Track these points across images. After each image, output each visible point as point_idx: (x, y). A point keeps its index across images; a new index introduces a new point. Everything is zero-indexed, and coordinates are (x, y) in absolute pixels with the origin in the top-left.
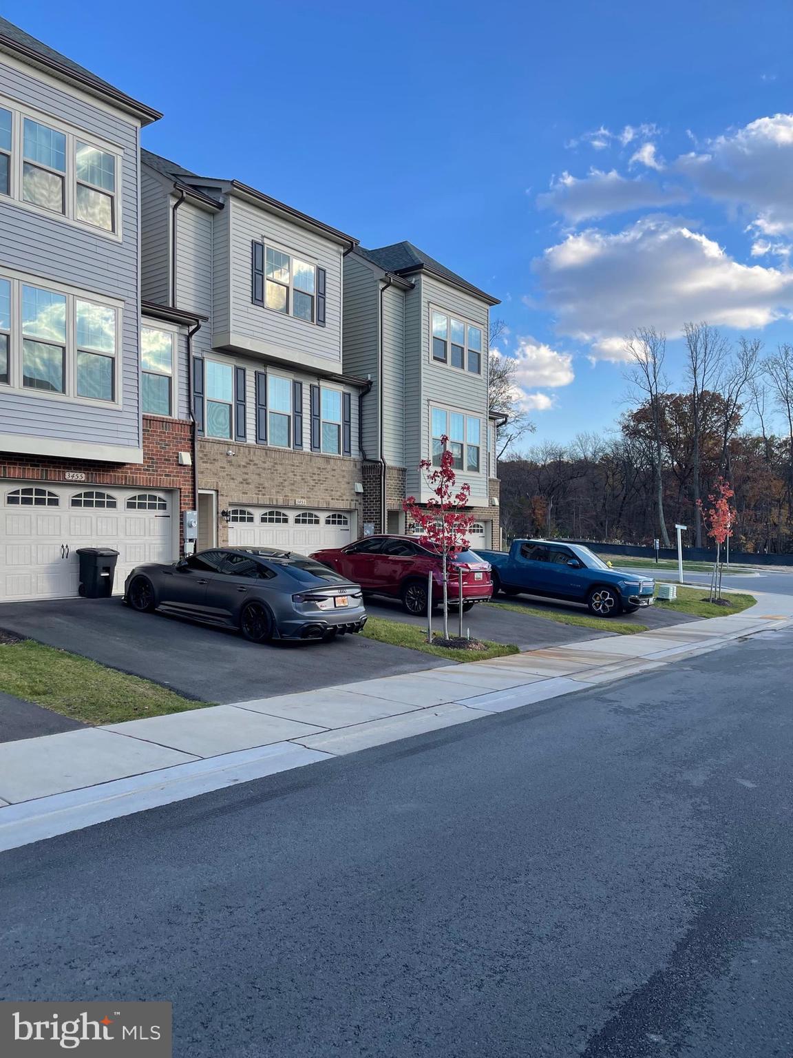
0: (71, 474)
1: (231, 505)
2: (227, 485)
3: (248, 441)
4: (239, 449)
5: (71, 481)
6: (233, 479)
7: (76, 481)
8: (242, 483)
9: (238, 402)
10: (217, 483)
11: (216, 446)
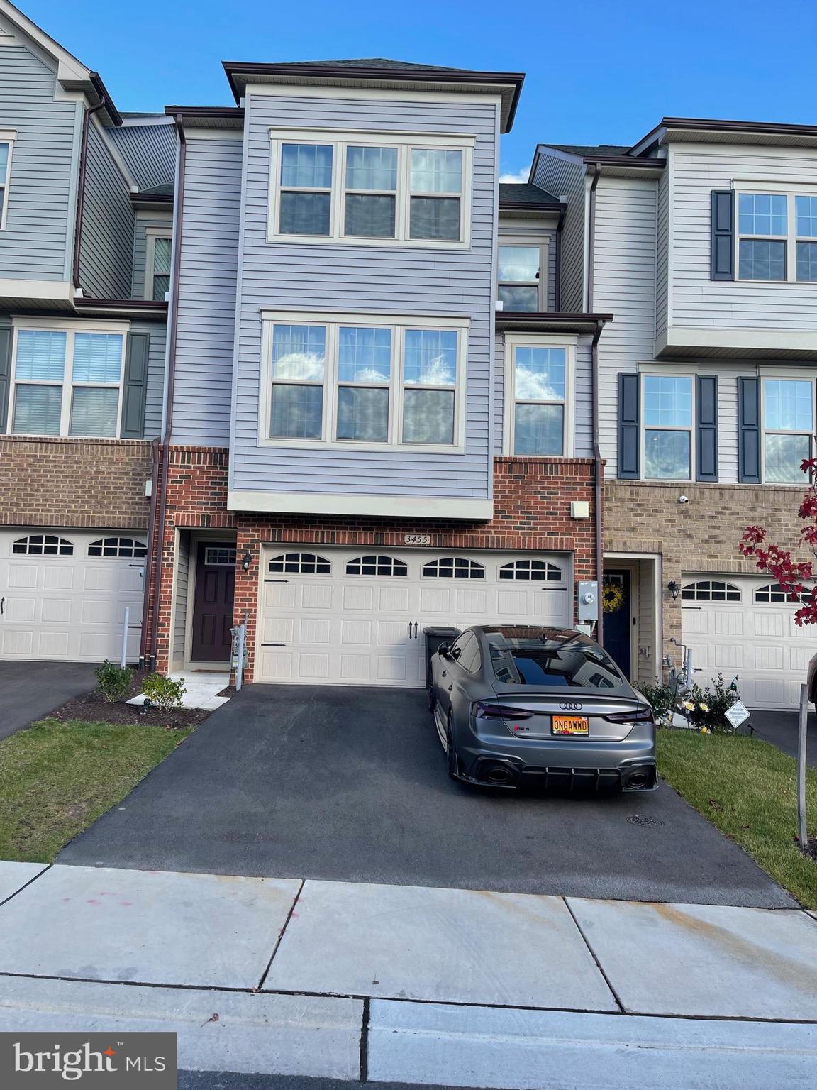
0: (412, 537)
1: (686, 574)
2: (678, 546)
3: (720, 480)
4: (702, 493)
5: (413, 545)
6: (690, 536)
7: (419, 546)
8: (707, 541)
9: (702, 426)
10: (660, 542)
11: (658, 492)
